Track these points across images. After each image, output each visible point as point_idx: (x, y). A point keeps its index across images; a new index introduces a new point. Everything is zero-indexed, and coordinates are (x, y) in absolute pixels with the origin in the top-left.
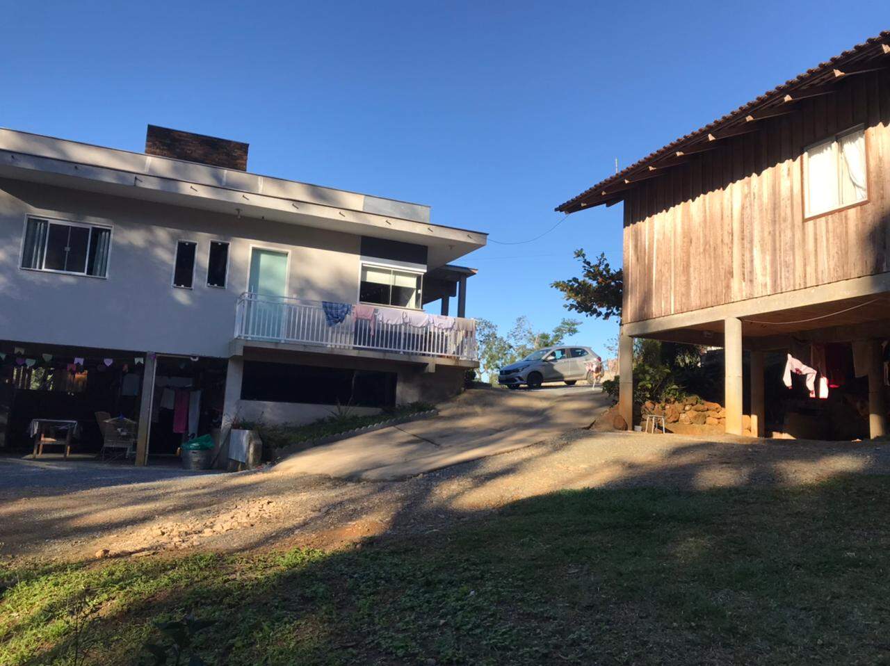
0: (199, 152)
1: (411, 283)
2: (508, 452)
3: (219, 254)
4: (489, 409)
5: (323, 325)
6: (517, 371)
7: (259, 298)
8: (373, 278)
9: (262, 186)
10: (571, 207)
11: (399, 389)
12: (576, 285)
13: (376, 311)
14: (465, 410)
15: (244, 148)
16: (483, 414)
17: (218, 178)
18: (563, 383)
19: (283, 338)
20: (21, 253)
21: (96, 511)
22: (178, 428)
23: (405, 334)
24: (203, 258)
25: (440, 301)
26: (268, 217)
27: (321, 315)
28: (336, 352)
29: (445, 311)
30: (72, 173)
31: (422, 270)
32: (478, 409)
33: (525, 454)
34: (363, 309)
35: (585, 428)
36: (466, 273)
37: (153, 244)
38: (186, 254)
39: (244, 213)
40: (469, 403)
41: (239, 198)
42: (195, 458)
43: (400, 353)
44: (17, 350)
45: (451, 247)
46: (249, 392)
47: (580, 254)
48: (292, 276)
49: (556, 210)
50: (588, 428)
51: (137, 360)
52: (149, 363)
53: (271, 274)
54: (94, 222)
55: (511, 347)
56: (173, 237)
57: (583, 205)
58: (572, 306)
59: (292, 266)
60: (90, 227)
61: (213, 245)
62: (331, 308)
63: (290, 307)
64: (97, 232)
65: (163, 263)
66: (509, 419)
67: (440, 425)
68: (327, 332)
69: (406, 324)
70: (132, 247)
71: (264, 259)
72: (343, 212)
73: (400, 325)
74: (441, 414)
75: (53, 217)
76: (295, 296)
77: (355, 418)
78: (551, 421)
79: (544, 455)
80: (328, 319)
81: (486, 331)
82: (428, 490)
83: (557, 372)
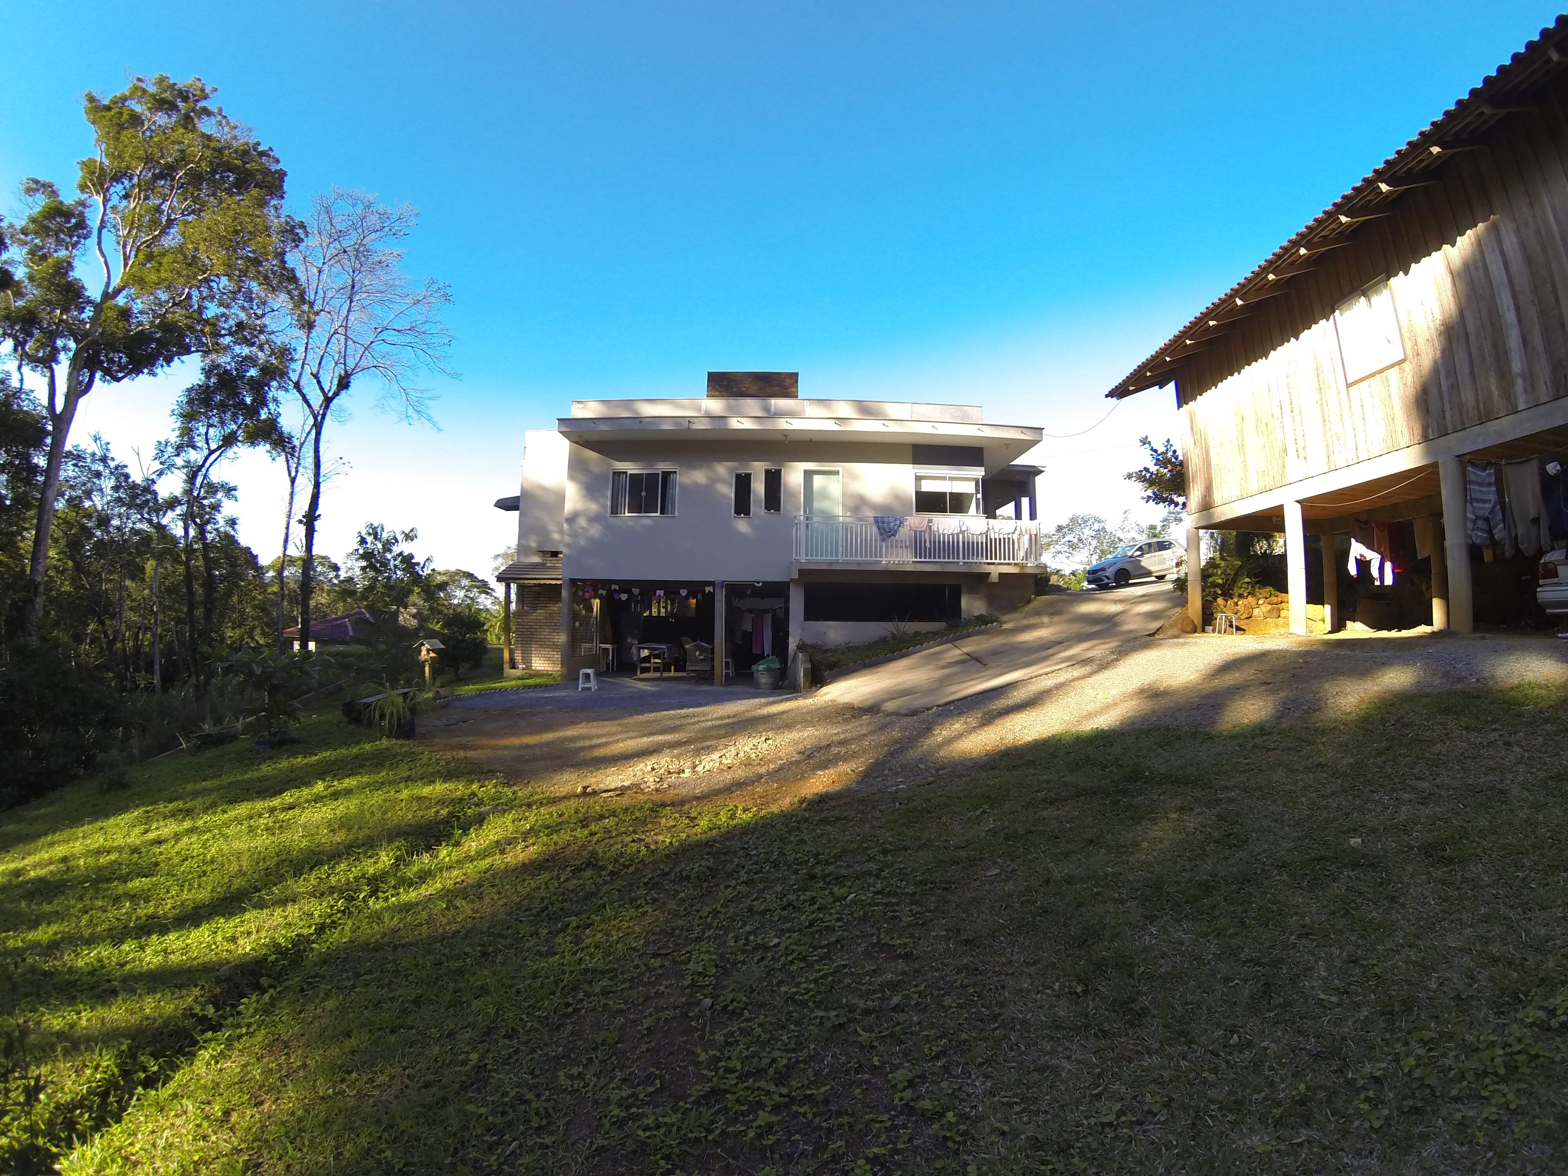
0: (754, 389)
1: (968, 488)
2: (1046, 674)
3: (773, 480)
4: (1056, 618)
5: (876, 540)
6: (1103, 569)
7: (815, 519)
8: (928, 486)
9: (810, 410)
10: (1120, 392)
11: (965, 602)
12: (1148, 475)
13: (930, 521)
14: (1031, 621)
15: (794, 376)
16: (1050, 624)
17: (767, 409)
18: (1153, 579)
19: (841, 558)
20: (609, 503)
21: (617, 741)
22: (756, 651)
23: (964, 543)
24: (758, 487)
25: (1012, 504)
26: (815, 438)
27: (875, 530)
28: (891, 568)
29: (1018, 516)
30: (638, 427)
31: (979, 472)
32: (1046, 619)
33: (1062, 677)
34: (916, 521)
35: (1149, 635)
36: (1035, 471)
37: (715, 480)
38: (743, 483)
39: (791, 437)
40: (1038, 613)
41: (783, 424)
42: (764, 679)
43: (960, 564)
44: (613, 587)
45: (1007, 445)
46: (812, 613)
47: (1144, 441)
48: (844, 495)
49: (1107, 396)
50: (1153, 635)
51: (707, 589)
52: (718, 591)
53: (825, 495)
54: (663, 467)
55: (1121, 540)
56: (730, 470)
57: (1131, 388)
58: (1149, 497)
59: (844, 485)
60: (660, 472)
61: (768, 472)
62: (883, 522)
63: (845, 526)
64: (666, 475)
65: (725, 496)
66: (1076, 628)
67: (998, 641)
68: (881, 547)
69: (962, 532)
70: (696, 485)
71: (818, 481)
72: (886, 422)
73: (958, 534)
74: (1005, 626)
75: (631, 468)
76: (849, 514)
77: (917, 634)
78: (1118, 629)
79: (1084, 677)
80: (881, 534)
81: (1096, 526)
82: (929, 730)
83: (1144, 568)
